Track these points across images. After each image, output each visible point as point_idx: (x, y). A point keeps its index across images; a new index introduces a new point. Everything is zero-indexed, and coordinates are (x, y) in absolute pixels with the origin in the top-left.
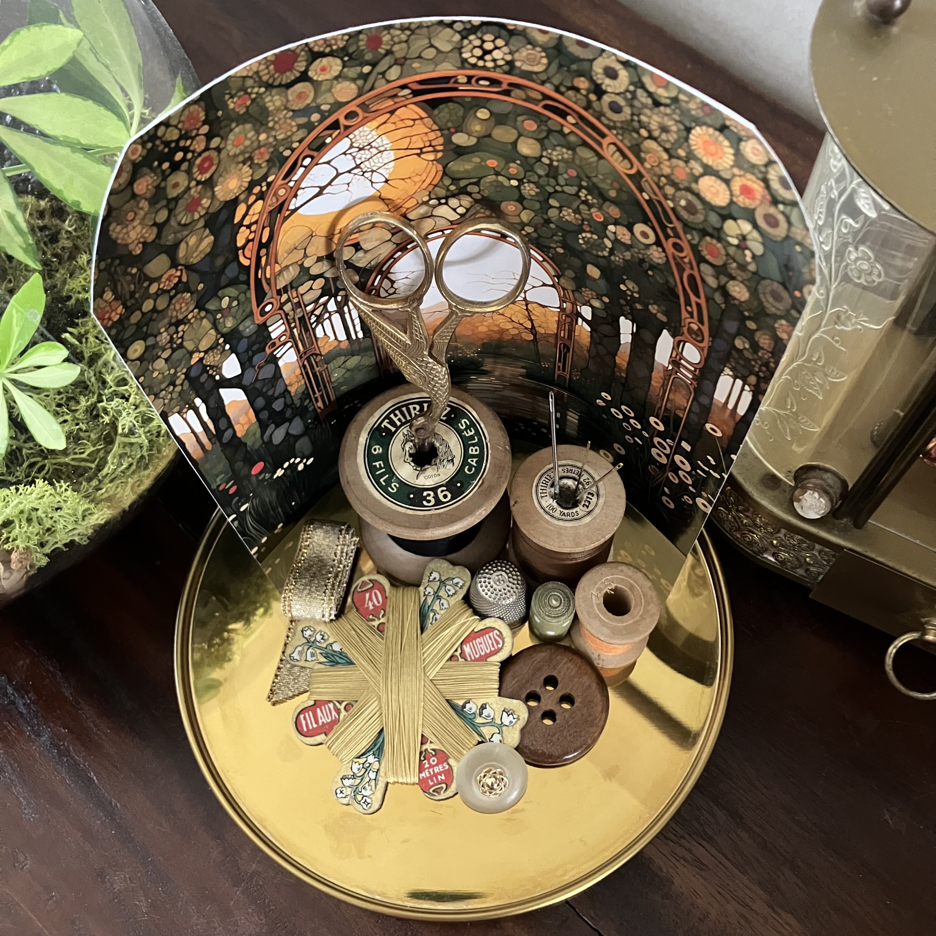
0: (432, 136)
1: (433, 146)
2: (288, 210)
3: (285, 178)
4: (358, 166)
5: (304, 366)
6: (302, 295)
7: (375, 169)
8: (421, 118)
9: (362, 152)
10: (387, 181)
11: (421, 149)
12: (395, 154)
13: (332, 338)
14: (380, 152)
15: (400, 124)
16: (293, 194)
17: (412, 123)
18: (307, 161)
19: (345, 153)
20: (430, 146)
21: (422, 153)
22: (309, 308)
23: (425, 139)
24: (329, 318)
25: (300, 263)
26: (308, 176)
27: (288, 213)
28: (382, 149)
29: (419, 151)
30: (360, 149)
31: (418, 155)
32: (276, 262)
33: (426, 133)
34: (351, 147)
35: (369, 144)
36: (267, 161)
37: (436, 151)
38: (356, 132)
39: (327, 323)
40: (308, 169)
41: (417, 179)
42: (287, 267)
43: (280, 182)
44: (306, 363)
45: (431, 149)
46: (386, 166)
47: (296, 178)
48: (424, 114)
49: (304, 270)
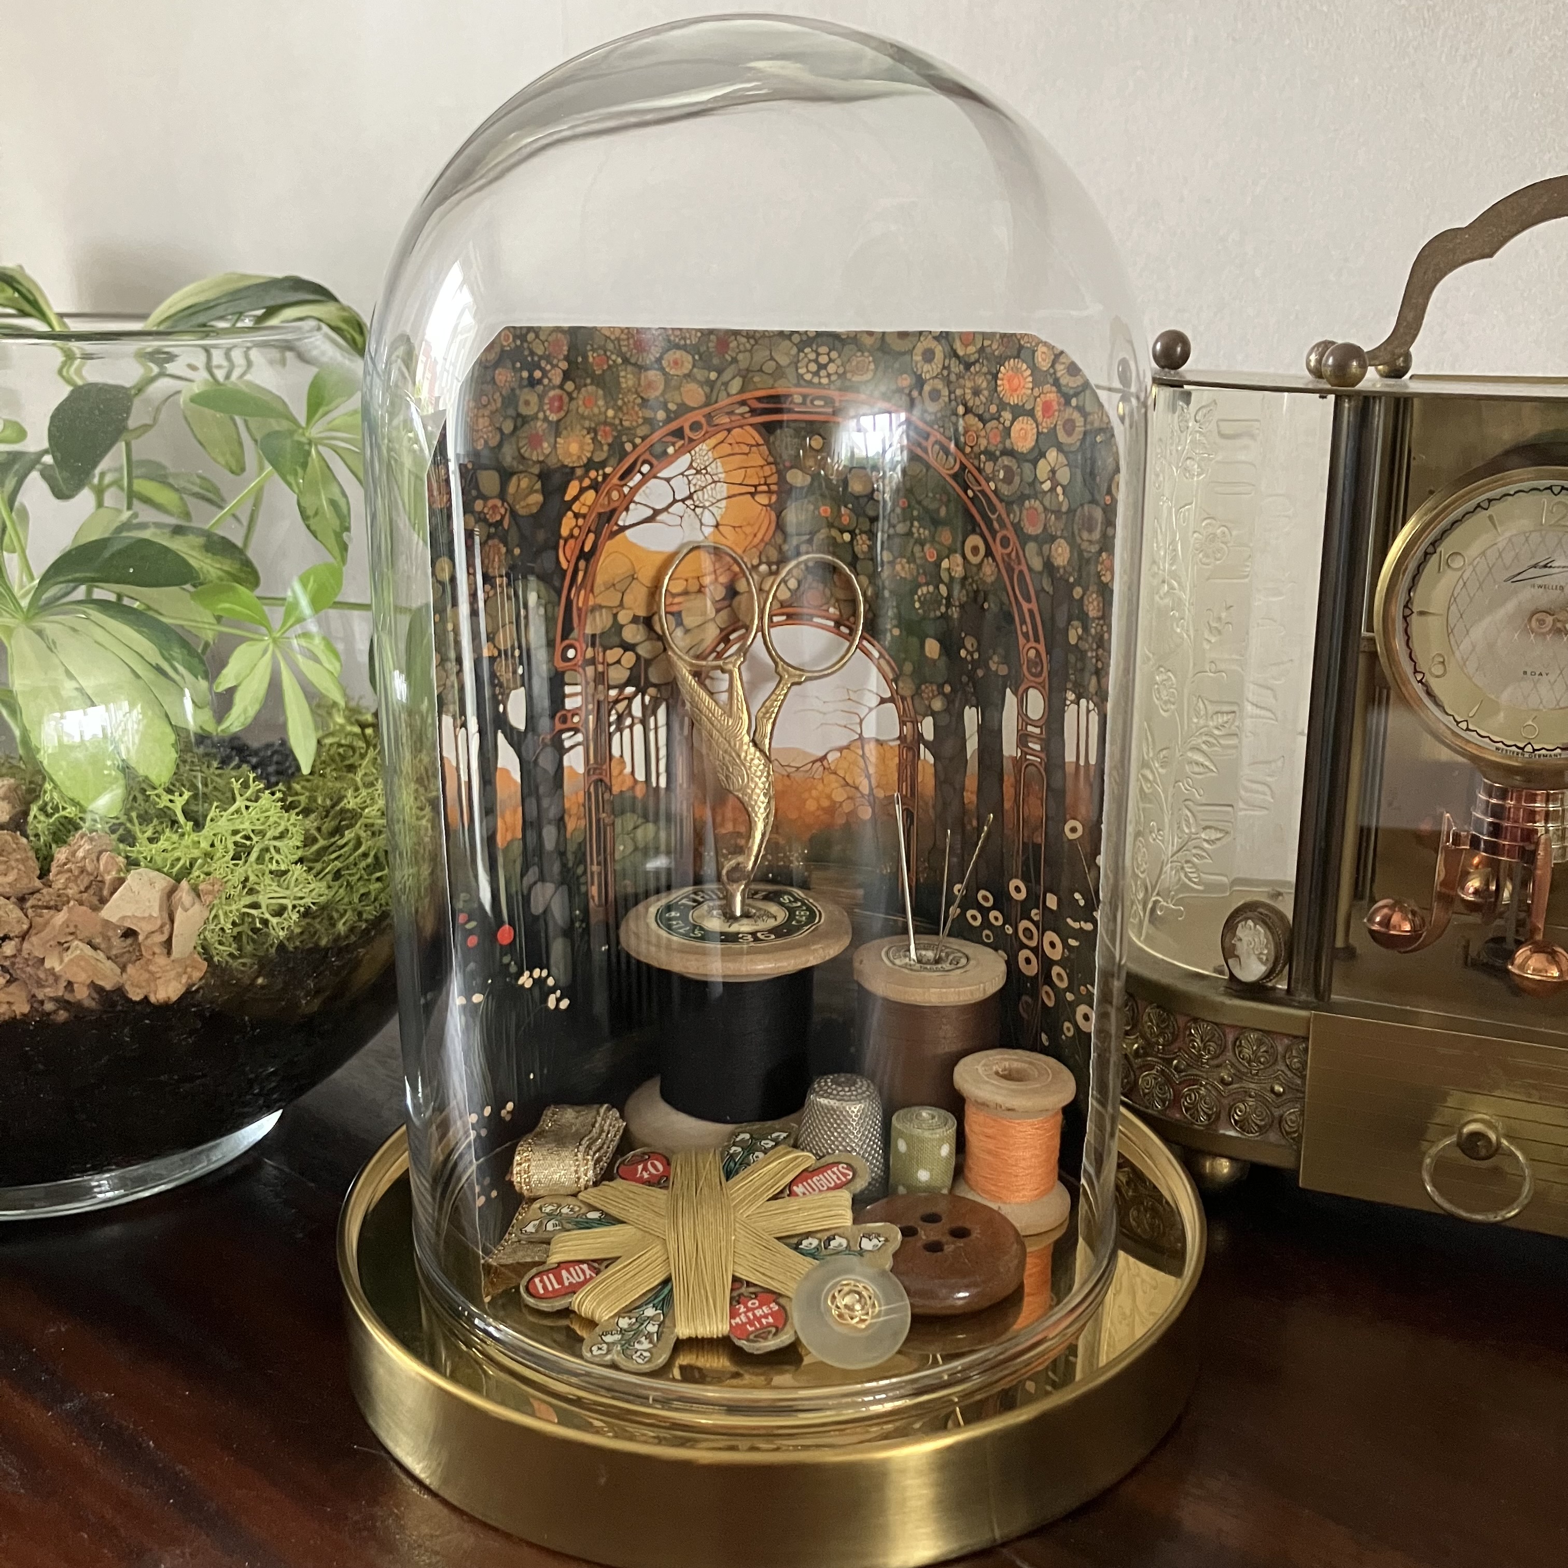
0: (768, 470)
1: (768, 485)
2: (616, 524)
3: (622, 478)
4: (690, 497)
5: (589, 794)
6: (609, 665)
7: (707, 504)
8: (758, 445)
9: (698, 476)
10: (717, 526)
11: (755, 486)
12: (728, 490)
13: (628, 769)
14: (714, 482)
15: (737, 449)
16: (624, 506)
17: (746, 449)
18: (646, 468)
19: (682, 474)
20: (765, 484)
21: (756, 492)
22: (613, 693)
23: (761, 474)
24: (631, 727)
25: (615, 611)
26: (644, 488)
27: (615, 528)
28: (716, 478)
29: (753, 490)
30: (698, 472)
31: (752, 494)
32: (592, 591)
33: (762, 467)
34: (690, 467)
35: (705, 468)
36: (609, 445)
37: (770, 492)
38: (697, 449)
39: (627, 732)
40: (646, 478)
41: (748, 530)
42: (601, 607)
43: (615, 481)
44: (592, 789)
45: (765, 488)
46: (718, 504)
47: (631, 484)
48: (761, 441)
49: (617, 628)
